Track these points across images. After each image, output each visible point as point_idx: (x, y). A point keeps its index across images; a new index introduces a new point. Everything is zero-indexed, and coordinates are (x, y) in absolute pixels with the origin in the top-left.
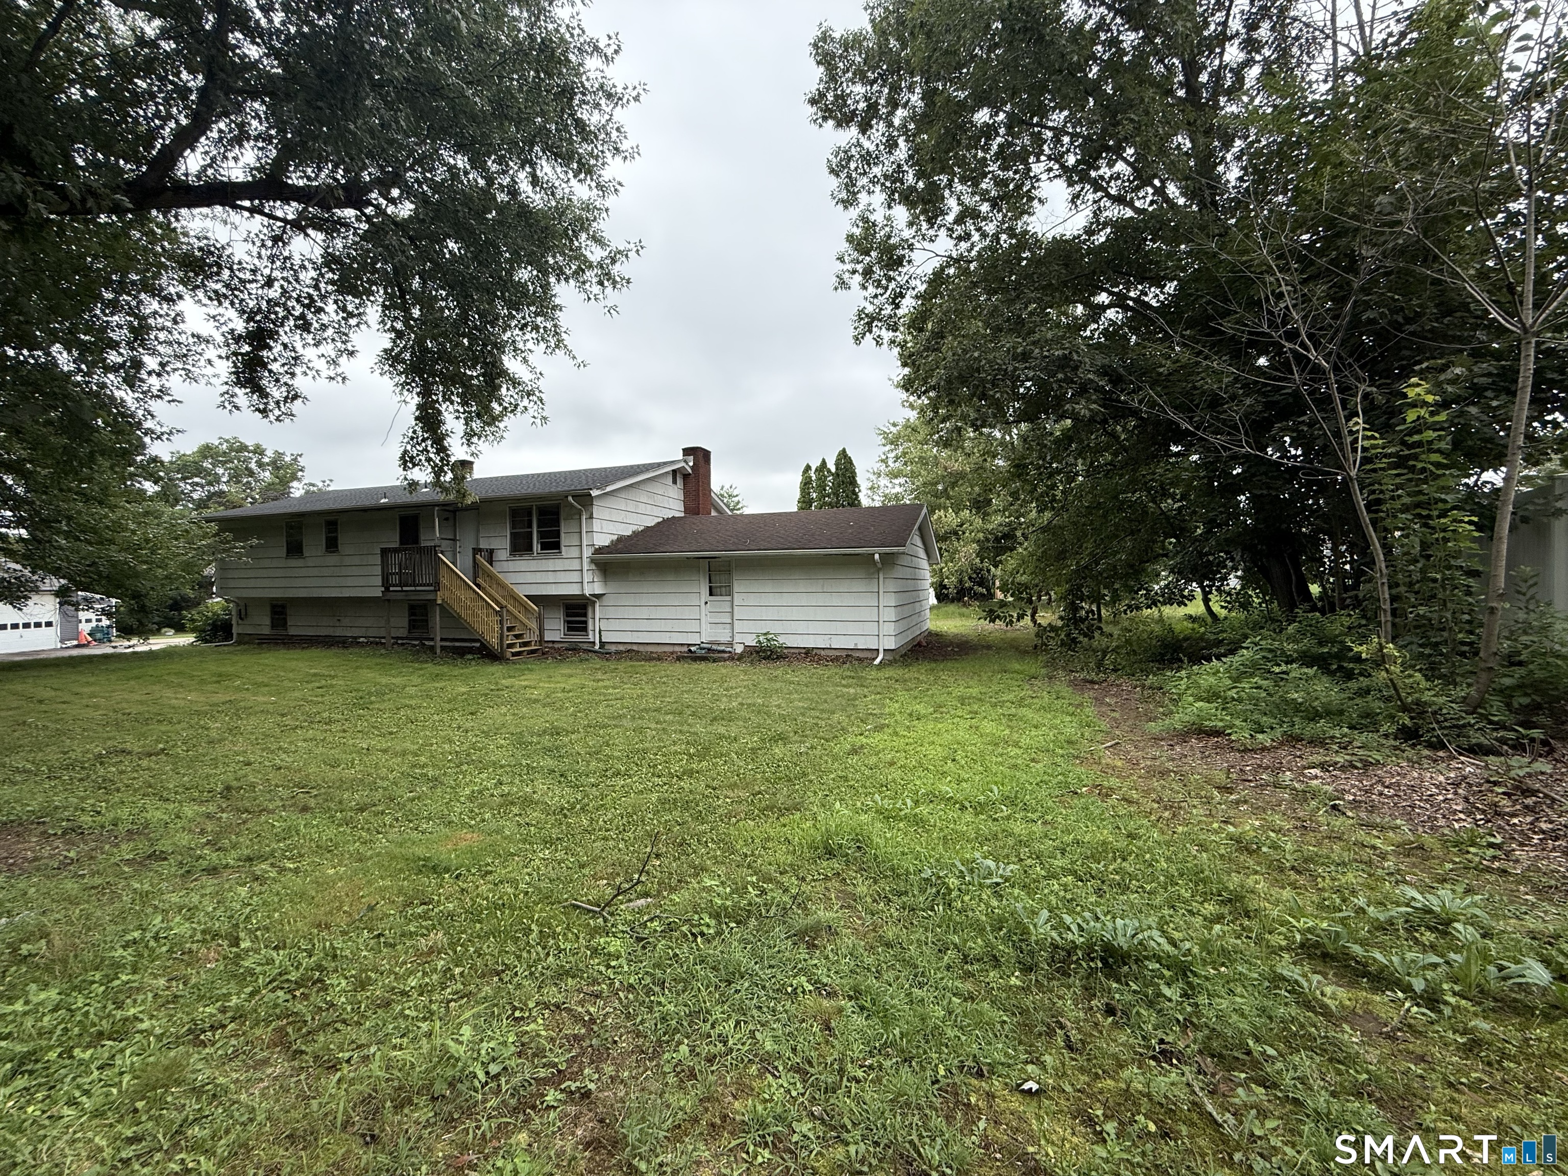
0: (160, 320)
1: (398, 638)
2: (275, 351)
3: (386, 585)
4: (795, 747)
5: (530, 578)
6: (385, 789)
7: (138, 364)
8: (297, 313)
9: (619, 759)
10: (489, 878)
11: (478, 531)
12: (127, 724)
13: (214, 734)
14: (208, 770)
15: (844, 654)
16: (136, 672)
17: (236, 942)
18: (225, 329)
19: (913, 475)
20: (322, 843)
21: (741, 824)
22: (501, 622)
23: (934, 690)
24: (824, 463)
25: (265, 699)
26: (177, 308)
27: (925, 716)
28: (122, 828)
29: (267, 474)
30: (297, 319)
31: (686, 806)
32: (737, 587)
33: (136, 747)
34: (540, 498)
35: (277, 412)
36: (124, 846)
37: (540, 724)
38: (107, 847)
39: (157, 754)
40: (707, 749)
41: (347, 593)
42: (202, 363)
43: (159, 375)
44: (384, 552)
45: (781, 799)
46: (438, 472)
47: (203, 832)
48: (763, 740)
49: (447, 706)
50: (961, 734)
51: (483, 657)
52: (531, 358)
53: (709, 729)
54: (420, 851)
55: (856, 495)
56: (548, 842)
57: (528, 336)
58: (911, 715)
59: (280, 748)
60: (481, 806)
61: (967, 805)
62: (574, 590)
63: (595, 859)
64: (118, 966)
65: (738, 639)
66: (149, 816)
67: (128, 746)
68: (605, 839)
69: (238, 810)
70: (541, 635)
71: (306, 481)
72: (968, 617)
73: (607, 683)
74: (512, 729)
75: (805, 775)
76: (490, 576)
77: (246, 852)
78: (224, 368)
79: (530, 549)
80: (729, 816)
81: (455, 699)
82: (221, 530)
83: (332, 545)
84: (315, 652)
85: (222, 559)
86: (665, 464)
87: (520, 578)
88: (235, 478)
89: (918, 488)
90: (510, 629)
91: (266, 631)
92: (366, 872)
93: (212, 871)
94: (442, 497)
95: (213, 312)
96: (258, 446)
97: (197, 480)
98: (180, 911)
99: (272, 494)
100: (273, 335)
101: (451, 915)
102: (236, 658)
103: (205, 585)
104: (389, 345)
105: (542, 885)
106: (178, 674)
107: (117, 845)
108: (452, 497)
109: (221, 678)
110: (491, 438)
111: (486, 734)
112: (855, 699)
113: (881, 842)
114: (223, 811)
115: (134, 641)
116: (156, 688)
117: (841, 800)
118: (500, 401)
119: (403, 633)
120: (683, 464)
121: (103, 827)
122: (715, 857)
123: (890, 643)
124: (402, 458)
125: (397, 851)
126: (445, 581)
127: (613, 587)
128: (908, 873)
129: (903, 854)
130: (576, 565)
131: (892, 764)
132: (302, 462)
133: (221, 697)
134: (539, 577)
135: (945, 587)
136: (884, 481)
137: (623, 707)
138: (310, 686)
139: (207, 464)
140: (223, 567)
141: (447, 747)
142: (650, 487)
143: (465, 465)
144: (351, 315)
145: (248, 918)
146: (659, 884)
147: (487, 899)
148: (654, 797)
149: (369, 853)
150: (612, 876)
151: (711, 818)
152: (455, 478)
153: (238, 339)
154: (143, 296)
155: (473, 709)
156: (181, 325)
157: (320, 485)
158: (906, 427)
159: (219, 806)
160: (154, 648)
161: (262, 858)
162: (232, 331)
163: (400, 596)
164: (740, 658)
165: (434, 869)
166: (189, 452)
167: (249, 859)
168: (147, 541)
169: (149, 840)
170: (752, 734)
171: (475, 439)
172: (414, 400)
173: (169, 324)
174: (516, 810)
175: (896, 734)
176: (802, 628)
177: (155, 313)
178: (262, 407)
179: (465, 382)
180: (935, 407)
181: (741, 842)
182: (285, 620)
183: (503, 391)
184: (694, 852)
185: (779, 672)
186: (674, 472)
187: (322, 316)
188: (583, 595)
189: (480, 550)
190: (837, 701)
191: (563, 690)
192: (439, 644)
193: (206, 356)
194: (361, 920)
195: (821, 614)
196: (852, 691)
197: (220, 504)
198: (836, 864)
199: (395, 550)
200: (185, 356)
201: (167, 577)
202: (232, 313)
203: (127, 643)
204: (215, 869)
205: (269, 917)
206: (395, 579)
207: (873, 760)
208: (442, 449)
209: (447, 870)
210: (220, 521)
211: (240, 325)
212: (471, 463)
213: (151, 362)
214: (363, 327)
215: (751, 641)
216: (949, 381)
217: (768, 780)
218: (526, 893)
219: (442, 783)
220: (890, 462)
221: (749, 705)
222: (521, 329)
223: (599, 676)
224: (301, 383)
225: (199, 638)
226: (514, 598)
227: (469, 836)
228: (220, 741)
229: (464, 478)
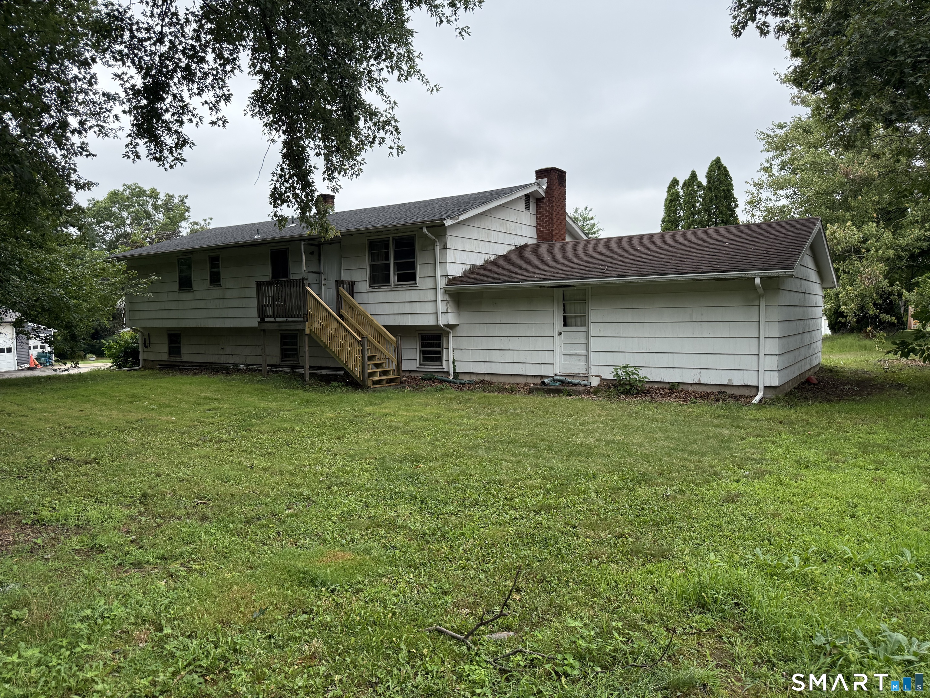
0: (79, 84)
1: (272, 366)
2: (167, 102)
3: (262, 316)
4: (660, 490)
5: (388, 308)
6: (267, 505)
7: (64, 125)
8: (183, 65)
9: (475, 488)
10: (360, 595)
11: (340, 264)
12: (68, 436)
13: (131, 448)
14: (129, 479)
15: (716, 390)
16: (71, 392)
17: (160, 628)
18: (127, 85)
19: (803, 184)
20: (220, 549)
21: (604, 566)
22: (363, 352)
23: (827, 434)
24: (694, 175)
25: (168, 418)
26: (92, 71)
27: (815, 464)
28: (72, 523)
29: (161, 215)
30: (183, 70)
31: (545, 542)
32: (594, 316)
33: (75, 455)
34: (396, 229)
35: (171, 158)
36: (74, 539)
37: (400, 451)
38: (62, 537)
39: (91, 463)
40: (564, 485)
41: (228, 324)
42: (111, 119)
43: (80, 133)
44: (260, 285)
45: (646, 544)
46: (304, 208)
47: (128, 531)
48: (624, 480)
49: (317, 430)
50: (863, 487)
51: (347, 384)
52: (386, 87)
53: (566, 464)
54: (300, 565)
55: (733, 212)
56: (413, 566)
57: (383, 65)
58: (798, 462)
59: (182, 463)
60: (351, 526)
61: (871, 568)
62: (428, 321)
63: (458, 587)
64: (77, 635)
65: (594, 371)
66: (89, 514)
67: (70, 454)
68: (465, 568)
69: (153, 515)
70: (399, 365)
71: (191, 221)
72: (871, 350)
73: (463, 413)
74: (376, 454)
75: (672, 520)
76: (352, 308)
77: (162, 552)
78: (127, 121)
79: (386, 280)
80: (590, 556)
81: (324, 423)
82: (129, 268)
83: (215, 280)
84: (204, 378)
85: (130, 294)
86: (518, 188)
87: (379, 309)
88: (136, 221)
89: (809, 199)
90: (370, 358)
91: (165, 357)
92: (256, 579)
93: (138, 565)
94: (308, 232)
95: (119, 72)
96: (153, 191)
97: (108, 223)
98: (117, 597)
99: (165, 233)
100: (165, 87)
101: (329, 626)
102: (143, 382)
103: (117, 317)
104: (258, 87)
105: (408, 607)
106: (103, 394)
107: (68, 537)
108: (316, 232)
109: (134, 398)
110: (350, 172)
111: (352, 458)
112: (730, 441)
113: (764, 600)
114: (142, 515)
115: (69, 365)
116: (87, 406)
117: (716, 551)
118: (357, 134)
119: (276, 360)
120: (535, 188)
121: (58, 521)
122: (577, 598)
123: (773, 380)
124: (272, 195)
125: (280, 562)
126: (312, 312)
127: (467, 317)
128: (796, 638)
129: (790, 616)
130: (430, 296)
131: (775, 515)
132: (188, 202)
133: (134, 416)
134: (396, 308)
135: (841, 314)
136: (766, 194)
137: (478, 438)
138: (202, 408)
139: (115, 210)
140: (130, 301)
141: (318, 468)
142: (503, 215)
143: (328, 199)
144: (227, 61)
145: (167, 608)
146: (520, 619)
147: (359, 614)
148: (512, 530)
149: (258, 562)
150: (473, 606)
151: (572, 557)
152: (318, 213)
153: (136, 93)
154: (67, 63)
155: (339, 433)
156: (95, 86)
157: (202, 223)
158: (796, 127)
159: (139, 511)
160: (83, 371)
161: (174, 558)
162: (134, 86)
163: (274, 327)
164: (596, 391)
165: (312, 581)
166: (101, 199)
167: (165, 558)
168: (76, 278)
169: (91, 534)
170: (611, 473)
171: (336, 174)
172: (280, 138)
173: (85, 86)
174: (381, 532)
175: (779, 481)
176: (665, 361)
177: (76, 77)
178: (158, 155)
179: (325, 117)
180: (834, 103)
181: (604, 586)
182: (179, 348)
183: (361, 123)
184: (555, 590)
185: (640, 408)
186: (527, 196)
187: (204, 65)
188: (437, 327)
189: (343, 283)
190: (709, 442)
191: (421, 419)
192: (308, 372)
193: (114, 112)
194: (254, 620)
195: (689, 346)
196: (726, 431)
197: (127, 244)
198: (710, 619)
199: (268, 284)
200: (99, 113)
201: (89, 310)
202: (132, 71)
203: (63, 367)
204: (140, 564)
205: (182, 609)
206: (269, 311)
207: (752, 509)
208: (307, 185)
209: (323, 584)
210: (129, 259)
211: (138, 82)
212: (333, 197)
213: (73, 122)
214: (236, 71)
215: (608, 374)
216: (854, 69)
217: (631, 523)
218: (394, 614)
219: (316, 503)
220: (775, 171)
221: (608, 442)
222: (376, 59)
223: (454, 405)
224: (188, 130)
225: (117, 364)
226: (373, 328)
227: (341, 554)
228: (136, 454)
229: (326, 212)
